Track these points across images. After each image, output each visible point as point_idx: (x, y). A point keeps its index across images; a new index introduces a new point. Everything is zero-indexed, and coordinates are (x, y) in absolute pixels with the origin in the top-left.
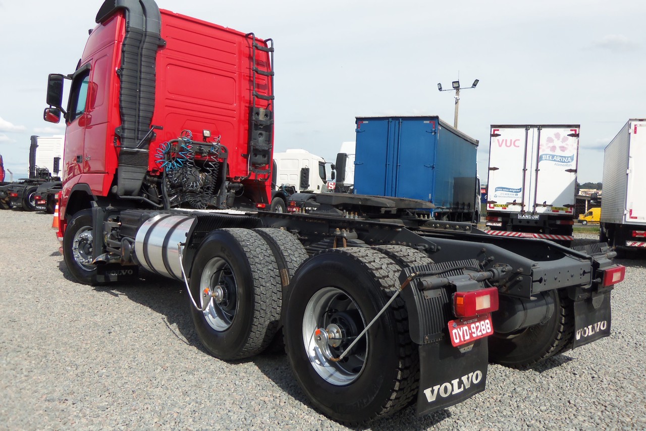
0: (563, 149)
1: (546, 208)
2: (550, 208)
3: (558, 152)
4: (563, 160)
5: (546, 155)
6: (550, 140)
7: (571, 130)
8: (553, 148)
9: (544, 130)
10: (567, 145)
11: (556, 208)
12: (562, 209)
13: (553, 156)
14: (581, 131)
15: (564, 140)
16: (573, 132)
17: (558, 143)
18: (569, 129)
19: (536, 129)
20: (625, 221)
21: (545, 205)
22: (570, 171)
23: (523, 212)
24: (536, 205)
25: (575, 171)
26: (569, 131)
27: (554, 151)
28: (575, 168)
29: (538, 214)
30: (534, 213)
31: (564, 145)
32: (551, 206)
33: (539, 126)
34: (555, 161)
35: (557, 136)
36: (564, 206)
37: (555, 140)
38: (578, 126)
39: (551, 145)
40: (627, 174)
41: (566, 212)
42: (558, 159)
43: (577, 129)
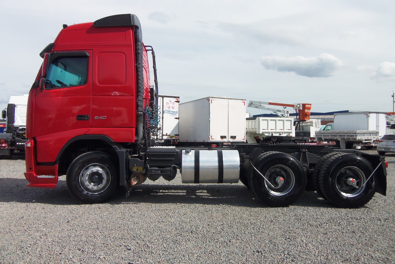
0: (173, 108)
1: (167, 136)
2: (169, 136)
3: (171, 109)
4: (173, 113)
5: (166, 110)
6: (167, 103)
7: (176, 99)
8: (169, 107)
9: (165, 98)
10: (174, 106)
11: (171, 136)
12: (174, 137)
13: (169, 111)
14: (180, 100)
15: (173, 104)
16: (177, 100)
17: (171, 105)
18: (175, 99)
19: (161, 98)
20: (210, 141)
21: (166, 135)
22: (176, 118)
23: (157, 139)
24: (163, 135)
25: (178, 118)
26: (175, 100)
27: (169, 109)
28: (178, 117)
29: (164, 139)
30: (162, 139)
31: (173, 106)
32: (169, 135)
33: (163, 96)
34: (170, 113)
35: (170, 101)
36: (175, 135)
37: (170, 103)
38: (179, 97)
39: (168, 106)
40: (210, 121)
41: (176, 138)
42: (171, 113)
43: (178, 99)
